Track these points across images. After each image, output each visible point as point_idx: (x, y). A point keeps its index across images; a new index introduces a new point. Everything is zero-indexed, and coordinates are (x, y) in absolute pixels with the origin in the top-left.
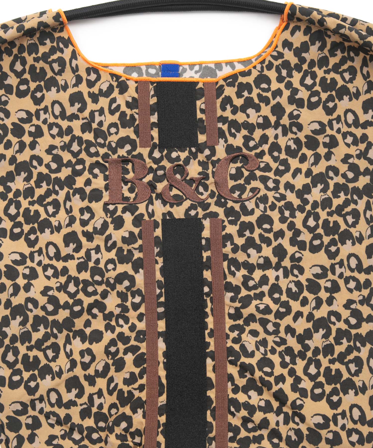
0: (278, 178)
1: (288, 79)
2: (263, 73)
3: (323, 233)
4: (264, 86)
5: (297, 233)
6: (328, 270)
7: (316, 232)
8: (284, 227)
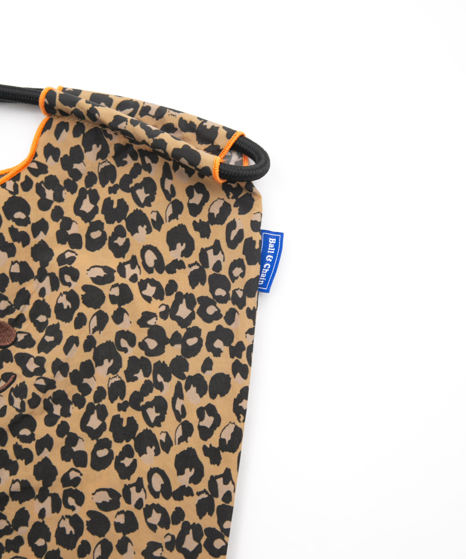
0: (42, 354)
1: (55, 204)
2: (17, 195)
3: (111, 438)
4: (19, 215)
5: (73, 439)
6: (119, 496)
7: (102, 437)
8: (52, 431)
